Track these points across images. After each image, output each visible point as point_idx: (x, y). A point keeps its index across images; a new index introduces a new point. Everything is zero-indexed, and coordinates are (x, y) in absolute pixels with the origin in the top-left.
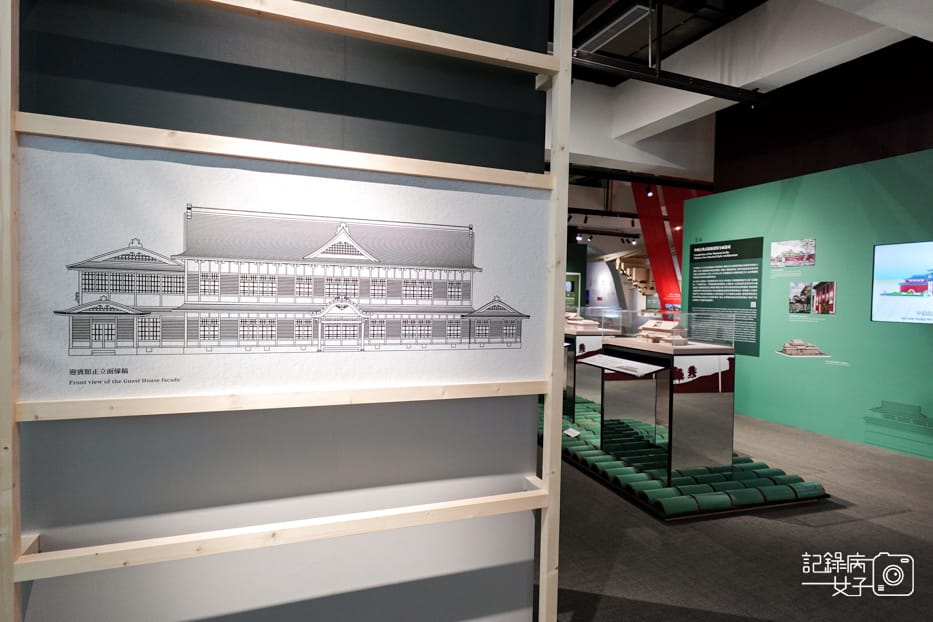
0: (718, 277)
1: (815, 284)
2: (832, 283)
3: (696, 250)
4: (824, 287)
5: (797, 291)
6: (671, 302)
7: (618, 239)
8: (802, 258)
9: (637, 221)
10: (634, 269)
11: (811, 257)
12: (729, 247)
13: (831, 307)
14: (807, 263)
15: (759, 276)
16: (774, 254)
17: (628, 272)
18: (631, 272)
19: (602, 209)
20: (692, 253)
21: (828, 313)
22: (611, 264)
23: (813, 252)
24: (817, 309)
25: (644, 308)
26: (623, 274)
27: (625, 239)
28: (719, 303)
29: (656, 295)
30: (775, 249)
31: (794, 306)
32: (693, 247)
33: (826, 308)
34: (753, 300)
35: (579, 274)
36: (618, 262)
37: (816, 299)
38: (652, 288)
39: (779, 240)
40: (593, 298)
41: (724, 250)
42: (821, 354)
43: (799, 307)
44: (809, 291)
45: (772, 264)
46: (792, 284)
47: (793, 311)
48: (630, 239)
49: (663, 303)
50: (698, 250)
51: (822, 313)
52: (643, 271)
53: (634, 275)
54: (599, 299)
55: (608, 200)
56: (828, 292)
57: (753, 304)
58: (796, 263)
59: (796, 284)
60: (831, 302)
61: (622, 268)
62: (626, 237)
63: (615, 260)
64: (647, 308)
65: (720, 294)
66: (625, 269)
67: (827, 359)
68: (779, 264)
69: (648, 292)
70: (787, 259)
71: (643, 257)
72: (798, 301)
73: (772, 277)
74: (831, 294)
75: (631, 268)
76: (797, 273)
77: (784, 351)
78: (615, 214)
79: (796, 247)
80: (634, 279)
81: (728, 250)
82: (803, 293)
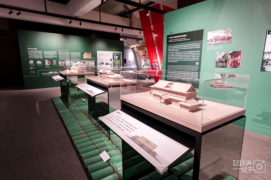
0: (180, 51)
1: (230, 52)
2: (240, 52)
3: (170, 38)
4: (235, 54)
5: (220, 57)
6: (154, 63)
7: (135, 40)
8: (224, 39)
9: (142, 32)
10: (141, 51)
11: (229, 38)
12: (186, 35)
13: (238, 64)
14: (227, 42)
15: (201, 49)
16: (209, 38)
17: (139, 52)
18: (140, 52)
19: (128, 26)
20: (168, 39)
21: (236, 67)
22: (133, 49)
23: (230, 36)
24: (231, 65)
25: (144, 65)
26: (137, 53)
27: (138, 40)
28: (180, 63)
29: (149, 60)
30: (210, 36)
31: (218, 64)
32: (168, 36)
33: (235, 65)
34: (197, 61)
35: (121, 52)
36: (135, 48)
37: (230, 60)
38: (147, 58)
39: (212, 30)
40: (127, 61)
41: (184, 37)
42: (231, 88)
43: (221, 64)
44: (227, 56)
45: (208, 43)
46: (218, 53)
47: (217, 66)
48: (139, 40)
49: (151, 63)
50: (171, 38)
51: (233, 67)
52: (144, 51)
53: (141, 53)
54: (130, 62)
55: (131, 23)
56: (237, 57)
57: (197, 63)
58: (221, 42)
59: (220, 53)
60: (239, 62)
61: (137, 50)
62: (138, 39)
63: (134, 48)
64: (145, 65)
65: (181, 59)
66: (138, 51)
67: (234, 90)
68: (211, 43)
69: (146, 59)
70: (216, 40)
71: (144, 47)
72: (220, 62)
73: (208, 49)
74: (239, 57)
75: (140, 50)
76: (221, 47)
77: (212, 86)
78: (133, 29)
79: (221, 34)
80: (141, 54)
81: (185, 37)
82: (223, 57)
